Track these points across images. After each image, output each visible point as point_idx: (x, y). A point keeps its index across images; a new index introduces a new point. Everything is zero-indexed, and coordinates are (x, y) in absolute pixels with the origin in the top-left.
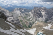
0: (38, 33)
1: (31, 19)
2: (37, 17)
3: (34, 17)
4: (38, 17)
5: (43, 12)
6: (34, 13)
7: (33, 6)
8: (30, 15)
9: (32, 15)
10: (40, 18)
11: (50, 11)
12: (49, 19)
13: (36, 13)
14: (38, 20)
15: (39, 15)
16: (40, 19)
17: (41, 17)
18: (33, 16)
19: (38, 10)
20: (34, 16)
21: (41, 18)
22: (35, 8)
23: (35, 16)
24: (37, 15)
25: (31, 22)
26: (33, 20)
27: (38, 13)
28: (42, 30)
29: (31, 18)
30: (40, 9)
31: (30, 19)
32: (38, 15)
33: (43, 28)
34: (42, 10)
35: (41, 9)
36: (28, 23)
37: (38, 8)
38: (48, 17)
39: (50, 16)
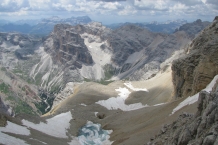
0: (84, 129)
1: (45, 77)
2: (68, 65)
3: (56, 67)
4: (74, 64)
5: (91, 41)
6: (58, 48)
7: (49, 21)
8: (38, 60)
9: (50, 57)
10: (80, 67)
11: (119, 37)
12: (118, 67)
13: (65, 48)
14: (73, 75)
15: (79, 56)
16: (81, 71)
17: (85, 62)
18: (51, 62)
19: (73, 35)
20: (59, 62)
21: (88, 67)
22: (59, 27)
23: (62, 61)
24: (70, 58)
25: (48, 88)
26: (55, 78)
27: (72, 50)
28: (96, 113)
29: (47, 70)
30: (80, 29)
31: (40, 76)
32: (75, 57)
33: (99, 106)
34: (86, 34)
35: (83, 30)
36: (36, 92)
37: (70, 26)
38: (113, 60)
39: (120, 56)
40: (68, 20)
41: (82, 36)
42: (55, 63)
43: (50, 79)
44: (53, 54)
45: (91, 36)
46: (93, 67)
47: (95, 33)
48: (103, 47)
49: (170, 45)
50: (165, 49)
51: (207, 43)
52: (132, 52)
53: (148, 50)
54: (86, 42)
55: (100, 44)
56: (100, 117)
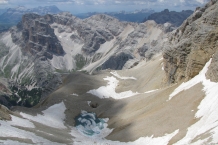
1: (15, 69)
2: (38, 56)
3: (26, 58)
4: (45, 54)
5: (61, 31)
6: (27, 39)
7: (14, 11)
8: (7, 52)
9: (15, 49)
10: (51, 58)
11: (89, 26)
12: (89, 57)
13: (34, 39)
14: (44, 66)
15: (49, 47)
16: (52, 61)
17: (56, 53)
18: (21, 53)
19: (42, 25)
20: (29, 53)
23: (32, 52)
24: (40, 49)
25: (19, 80)
26: (26, 70)
27: (42, 40)
28: (89, 102)
29: (16, 62)
30: (49, 19)
31: (9, 68)
32: (45, 48)
34: (55, 24)
35: (53, 19)
36: (6, 85)
37: (38, 16)
38: (84, 50)
39: (91, 45)
40: (35, 10)
41: (52, 25)
42: (24, 54)
43: (20, 71)
44: (22, 46)
45: (60, 26)
46: (64, 58)
47: (65, 23)
48: (73, 37)
49: (141, 34)
50: (136, 39)
51: (197, 33)
52: (103, 41)
53: (119, 39)
54: (56, 32)
55: (70, 34)
56: (93, 106)
